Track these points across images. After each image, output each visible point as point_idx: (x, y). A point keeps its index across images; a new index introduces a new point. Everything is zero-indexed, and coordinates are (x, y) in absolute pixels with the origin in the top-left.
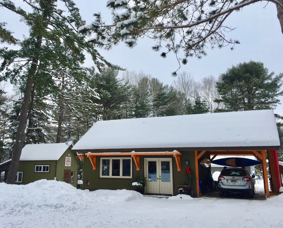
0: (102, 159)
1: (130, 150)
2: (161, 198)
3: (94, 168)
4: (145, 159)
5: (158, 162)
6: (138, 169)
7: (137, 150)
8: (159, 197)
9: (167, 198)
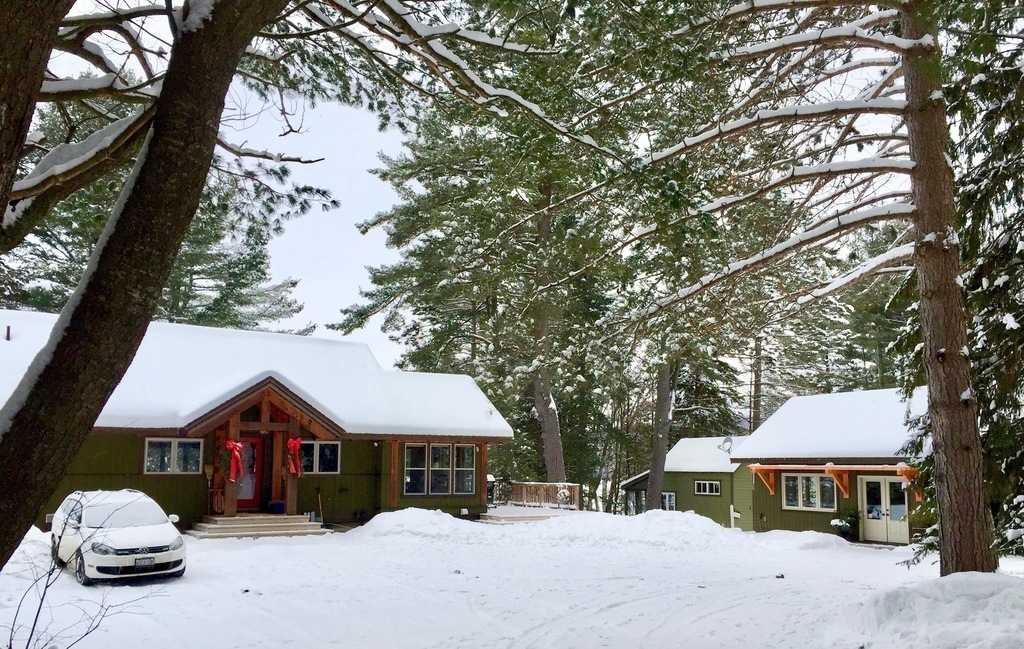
0: (784, 475)
1: (823, 461)
2: (880, 548)
3: (772, 493)
4: (859, 477)
5: (885, 483)
6: (846, 496)
7: (837, 461)
8: (875, 548)
9: (891, 549)
